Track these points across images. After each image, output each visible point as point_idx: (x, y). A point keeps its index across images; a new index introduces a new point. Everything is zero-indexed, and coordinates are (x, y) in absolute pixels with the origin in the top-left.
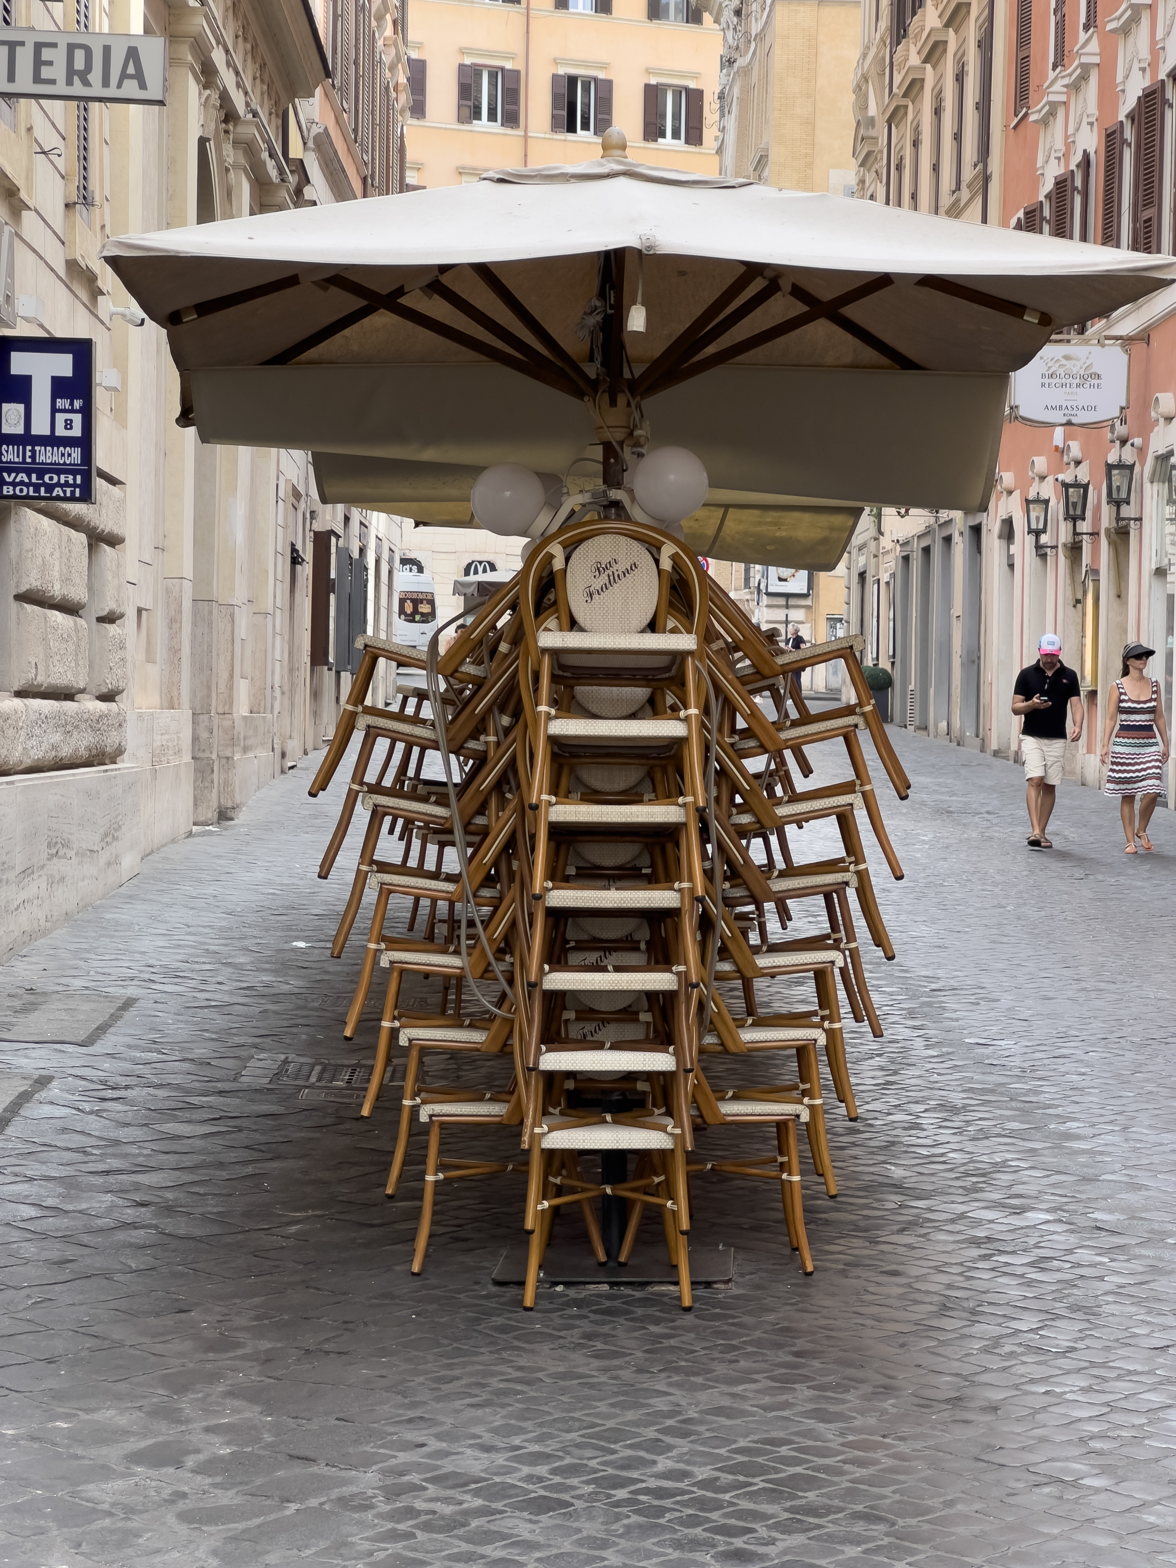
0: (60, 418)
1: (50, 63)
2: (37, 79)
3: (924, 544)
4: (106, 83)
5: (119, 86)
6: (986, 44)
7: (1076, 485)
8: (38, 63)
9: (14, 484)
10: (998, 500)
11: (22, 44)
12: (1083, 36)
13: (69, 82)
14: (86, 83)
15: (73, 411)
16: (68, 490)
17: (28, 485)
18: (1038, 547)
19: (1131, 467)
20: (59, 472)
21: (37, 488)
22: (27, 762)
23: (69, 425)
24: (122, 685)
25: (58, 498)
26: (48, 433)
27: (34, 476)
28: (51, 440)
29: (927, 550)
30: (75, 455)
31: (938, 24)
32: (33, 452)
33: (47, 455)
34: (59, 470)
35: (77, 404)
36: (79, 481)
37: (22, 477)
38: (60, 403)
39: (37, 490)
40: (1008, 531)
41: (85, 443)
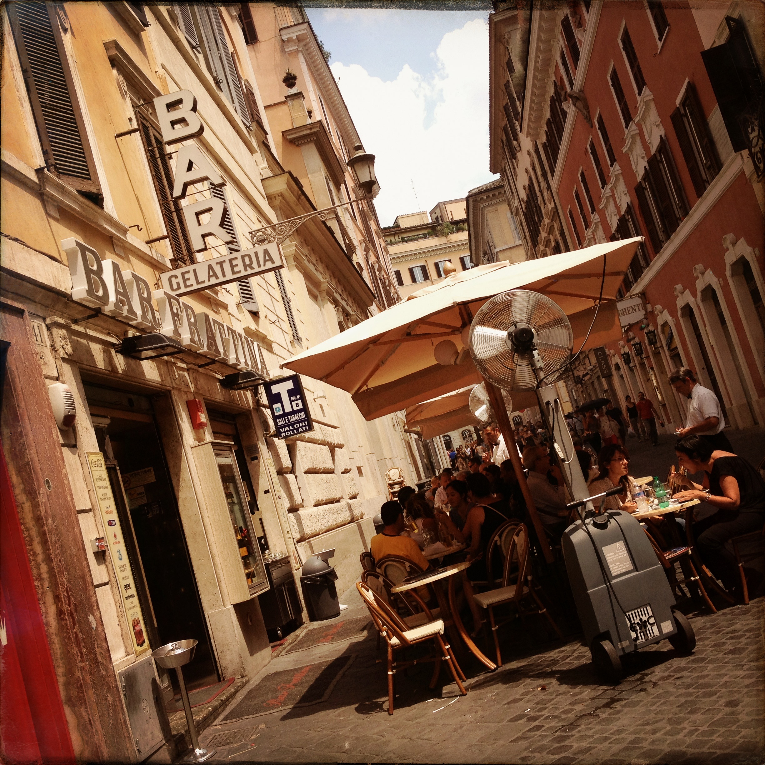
0: (294, 403)
1: (237, 265)
2: (234, 273)
3: (591, 381)
4: (259, 266)
5: (264, 265)
6: (562, 234)
7: (637, 344)
8: (232, 267)
9: (285, 432)
10: (611, 359)
11: (224, 261)
12: (592, 216)
13: (246, 270)
14: (252, 268)
15: (297, 400)
16: (304, 428)
17: (289, 431)
18: (630, 367)
19: (654, 332)
20: (299, 423)
21: (293, 431)
22: (325, 529)
23: (297, 405)
24: (357, 492)
25: (301, 432)
26: (291, 410)
27: (291, 427)
28: (293, 412)
29: (592, 383)
30: (303, 415)
31: (546, 235)
32: (288, 418)
33: (293, 418)
34: (298, 422)
35: (298, 397)
36: (306, 423)
37: (287, 428)
38: (292, 398)
39: (293, 432)
40: (618, 367)
41: (305, 409)
